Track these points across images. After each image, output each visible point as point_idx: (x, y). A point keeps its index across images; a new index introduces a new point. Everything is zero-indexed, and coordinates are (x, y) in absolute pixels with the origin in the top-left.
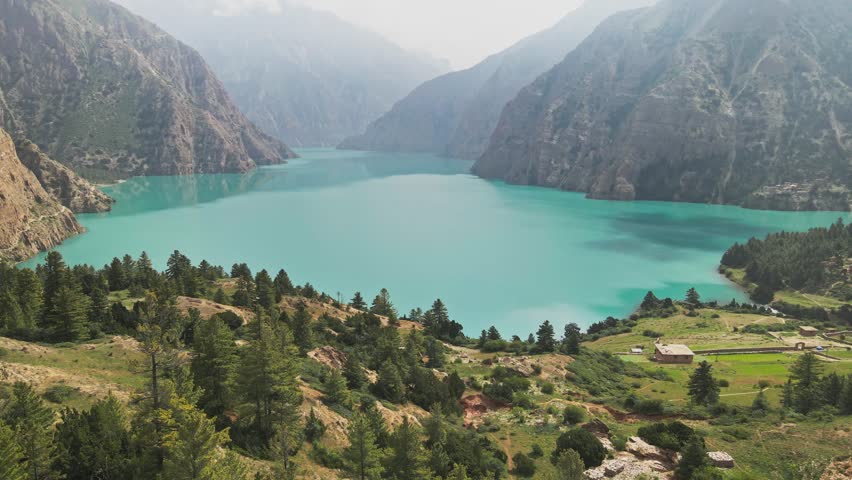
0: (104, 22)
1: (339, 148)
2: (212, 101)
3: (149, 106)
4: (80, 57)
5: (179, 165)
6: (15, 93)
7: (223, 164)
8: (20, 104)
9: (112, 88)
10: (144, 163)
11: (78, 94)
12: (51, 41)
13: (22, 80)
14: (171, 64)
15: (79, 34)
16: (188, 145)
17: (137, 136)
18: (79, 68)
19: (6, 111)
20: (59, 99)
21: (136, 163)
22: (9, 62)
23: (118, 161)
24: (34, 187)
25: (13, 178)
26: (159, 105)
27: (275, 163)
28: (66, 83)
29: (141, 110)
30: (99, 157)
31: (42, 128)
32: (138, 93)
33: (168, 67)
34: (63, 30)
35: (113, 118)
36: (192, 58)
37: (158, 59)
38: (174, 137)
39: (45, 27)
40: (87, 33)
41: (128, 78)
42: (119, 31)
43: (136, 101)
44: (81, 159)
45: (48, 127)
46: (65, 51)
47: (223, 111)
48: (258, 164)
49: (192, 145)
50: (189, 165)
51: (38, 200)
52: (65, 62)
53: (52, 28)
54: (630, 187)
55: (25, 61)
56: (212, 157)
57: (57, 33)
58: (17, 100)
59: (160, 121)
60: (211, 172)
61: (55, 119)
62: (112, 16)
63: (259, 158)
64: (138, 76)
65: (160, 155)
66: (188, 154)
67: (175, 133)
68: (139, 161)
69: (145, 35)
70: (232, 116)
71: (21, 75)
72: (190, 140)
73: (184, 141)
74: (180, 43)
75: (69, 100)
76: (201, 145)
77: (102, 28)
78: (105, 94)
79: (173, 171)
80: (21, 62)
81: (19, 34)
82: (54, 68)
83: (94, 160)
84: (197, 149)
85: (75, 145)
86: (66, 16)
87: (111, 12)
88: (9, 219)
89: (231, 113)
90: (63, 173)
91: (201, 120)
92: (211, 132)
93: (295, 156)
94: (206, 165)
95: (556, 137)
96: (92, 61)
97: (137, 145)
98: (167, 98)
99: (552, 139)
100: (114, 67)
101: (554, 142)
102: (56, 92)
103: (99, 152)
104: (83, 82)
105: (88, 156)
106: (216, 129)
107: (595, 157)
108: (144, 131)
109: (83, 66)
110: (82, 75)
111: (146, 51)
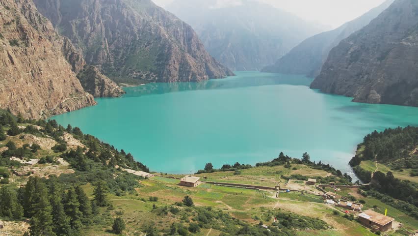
0: (152, 15)
1: (262, 71)
2: (194, 48)
3: (162, 51)
4: (139, 30)
5: (170, 78)
6: (113, 47)
7: (190, 78)
8: (114, 51)
9: (149, 44)
10: (156, 77)
11: (135, 47)
12: (129, 24)
13: (116, 41)
14: (177, 32)
15: (140, 21)
16: (176, 69)
17: (155, 65)
18: (137, 35)
19: (108, 54)
20: (128, 49)
21: (153, 77)
22: (112, 34)
23: (146, 75)
24: (76, 85)
25: (65, 81)
26: (166, 51)
27: (219, 78)
28: (132, 42)
29: (159, 53)
30: (138, 74)
31: (120, 61)
32: (159, 45)
33: (176, 33)
34: (133, 20)
35: (147, 56)
36: (188, 29)
37: (173, 30)
38: (170, 65)
39: (127, 19)
40: (143, 20)
41: (156, 39)
42: (158, 18)
43: (158, 49)
44: (132, 74)
45: (122, 61)
46: (133, 28)
47: (198, 54)
48: (210, 78)
49: (178, 69)
50: (175, 78)
51: (77, 91)
52: (133, 33)
53: (129, 18)
54: (378, 96)
55: (118, 33)
56: (185, 75)
57: (131, 21)
58: (113, 49)
59: (165, 58)
60: (184, 81)
61: (125, 57)
62: (156, 12)
63: (211, 75)
64: (160, 38)
65: (163, 73)
66: (175, 73)
67: (170, 63)
68: (154, 76)
69: (168, 19)
70: (202, 56)
71: (116, 39)
72: (177, 67)
73: (174, 66)
74: (184, 22)
75: (132, 49)
76: (181, 69)
77: (151, 17)
78: (146, 46)
79: (167, 81)
80: (116, 34)
81: (117, 22)
82: (128, 36)
83: (136, 75)
84: (180, 71)
85: (130, 68)
86: (136, 13)
87: (156, 10)
88: (54, 98)
89: (202, 54)
90: (103, 80)
91: (183, 57)
92: (187, 63)
93: (234, 75)
94: (182, 78)
95: (350, 67)
96: (143, 32)
97: (154, 68)
98: (170, 48)
99: (347, 68)
100: (151, 34)
101: (348, 70)
102: (128, 46)
103: (139, 72)
104: (138, 41)
105: (134, 73)
106: (189, 61)
107: (367, 78)
108: (158, 62)
109: (139, 34)
110: (138, 38)
111: (168, 26)
